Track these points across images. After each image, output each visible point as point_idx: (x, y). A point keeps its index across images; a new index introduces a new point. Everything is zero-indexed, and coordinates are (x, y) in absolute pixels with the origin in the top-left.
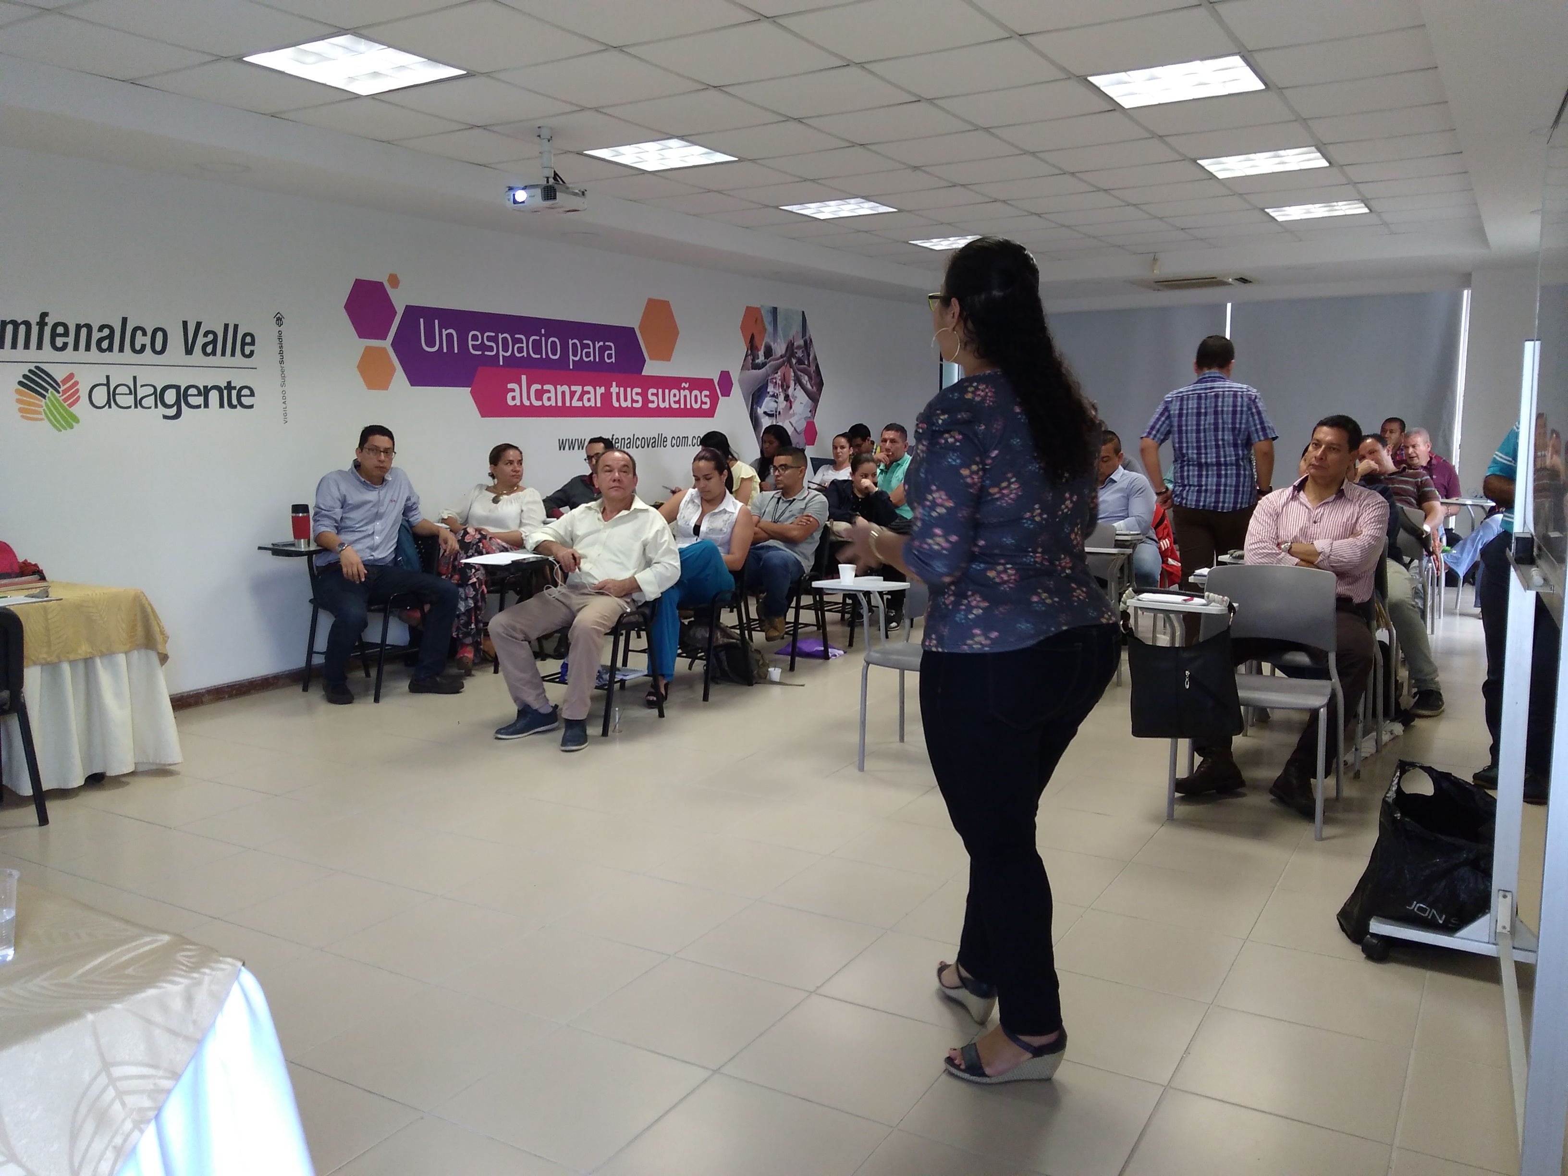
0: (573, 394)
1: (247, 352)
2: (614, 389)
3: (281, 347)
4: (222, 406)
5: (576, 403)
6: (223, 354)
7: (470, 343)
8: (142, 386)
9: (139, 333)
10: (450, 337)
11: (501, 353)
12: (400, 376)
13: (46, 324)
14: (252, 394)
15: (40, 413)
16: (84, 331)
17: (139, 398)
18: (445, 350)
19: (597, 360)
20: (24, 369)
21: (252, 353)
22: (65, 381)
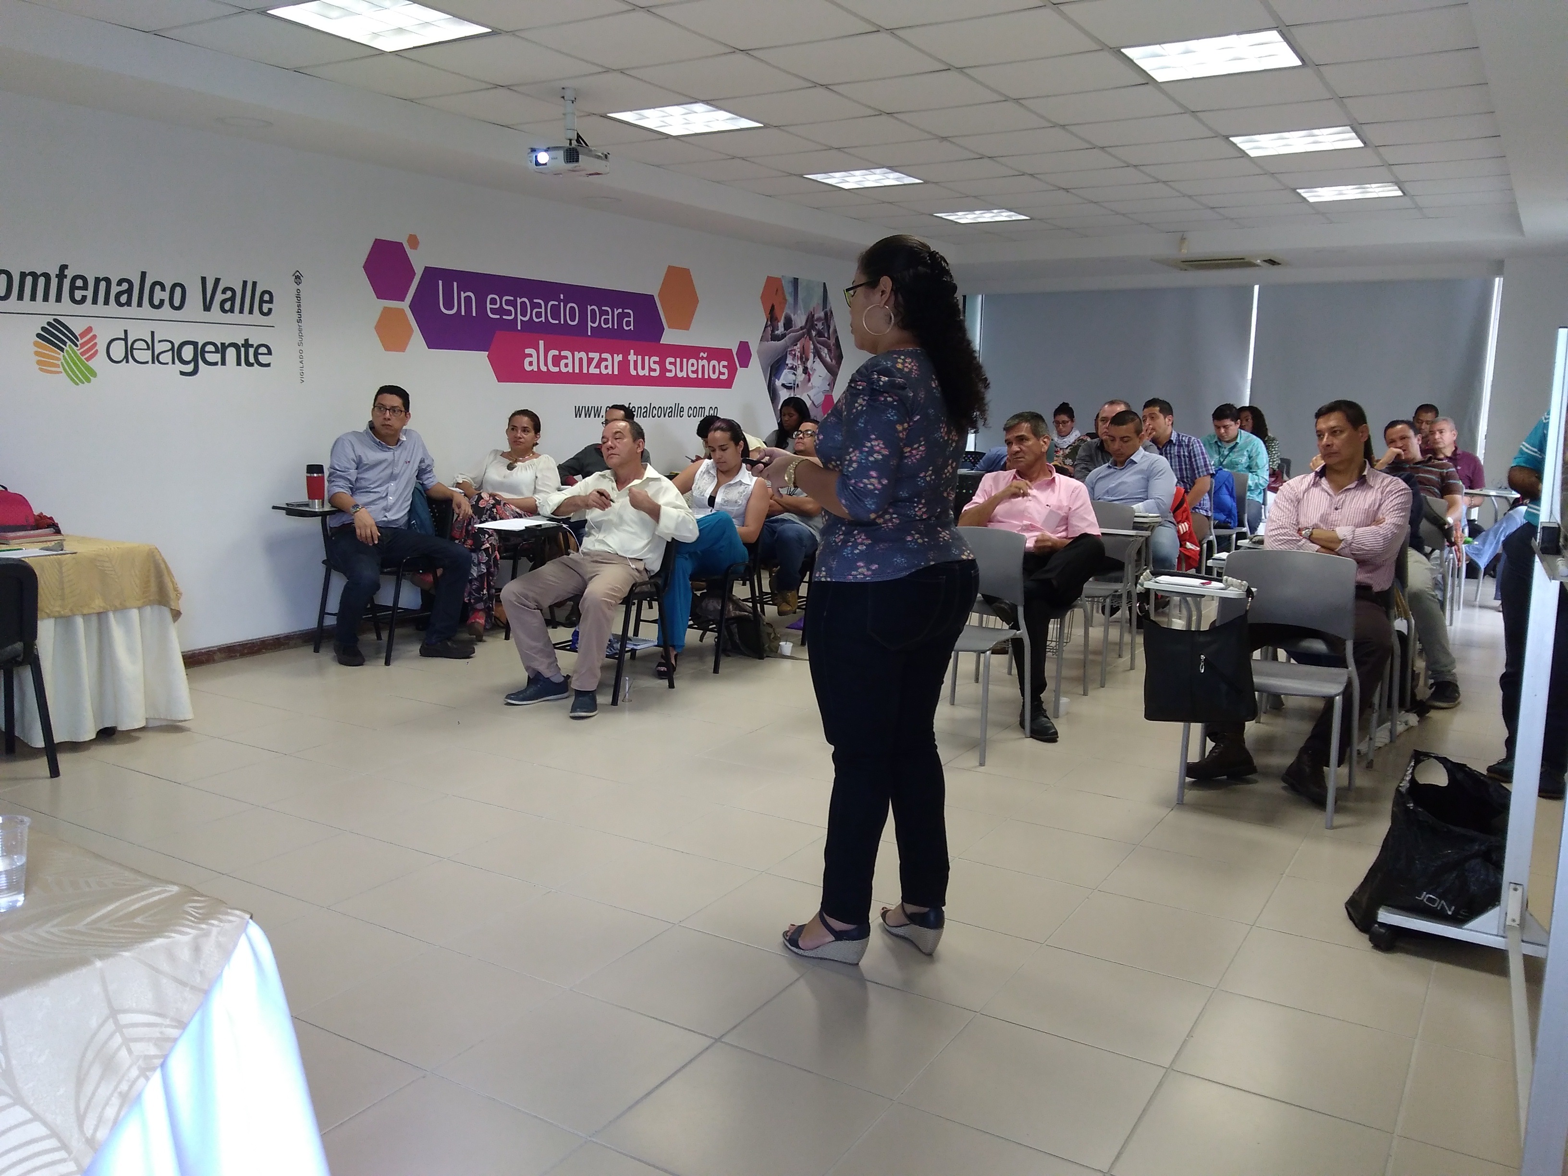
0: (590, 360)
1: (265, 310)
2: (632, 357)
3: (299, 306)
4: (239, 363)
5: (593, 370)
6: (241, 311)
7: (489, 306)
8: (160, 341)
9: (158, 288)
10: (468, 299)
11: (519, 317)
12: (417, 339)
13: (66, 276)
14: (270, 353)
15: (57, 366)
16: (103, 285)
17: (156, 353)
18: (463, 313)
19: (616, 328)
20: (43, 321)
21: (270, 310)
22: (83, 335)
